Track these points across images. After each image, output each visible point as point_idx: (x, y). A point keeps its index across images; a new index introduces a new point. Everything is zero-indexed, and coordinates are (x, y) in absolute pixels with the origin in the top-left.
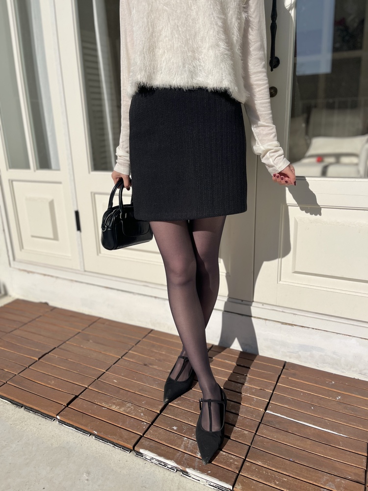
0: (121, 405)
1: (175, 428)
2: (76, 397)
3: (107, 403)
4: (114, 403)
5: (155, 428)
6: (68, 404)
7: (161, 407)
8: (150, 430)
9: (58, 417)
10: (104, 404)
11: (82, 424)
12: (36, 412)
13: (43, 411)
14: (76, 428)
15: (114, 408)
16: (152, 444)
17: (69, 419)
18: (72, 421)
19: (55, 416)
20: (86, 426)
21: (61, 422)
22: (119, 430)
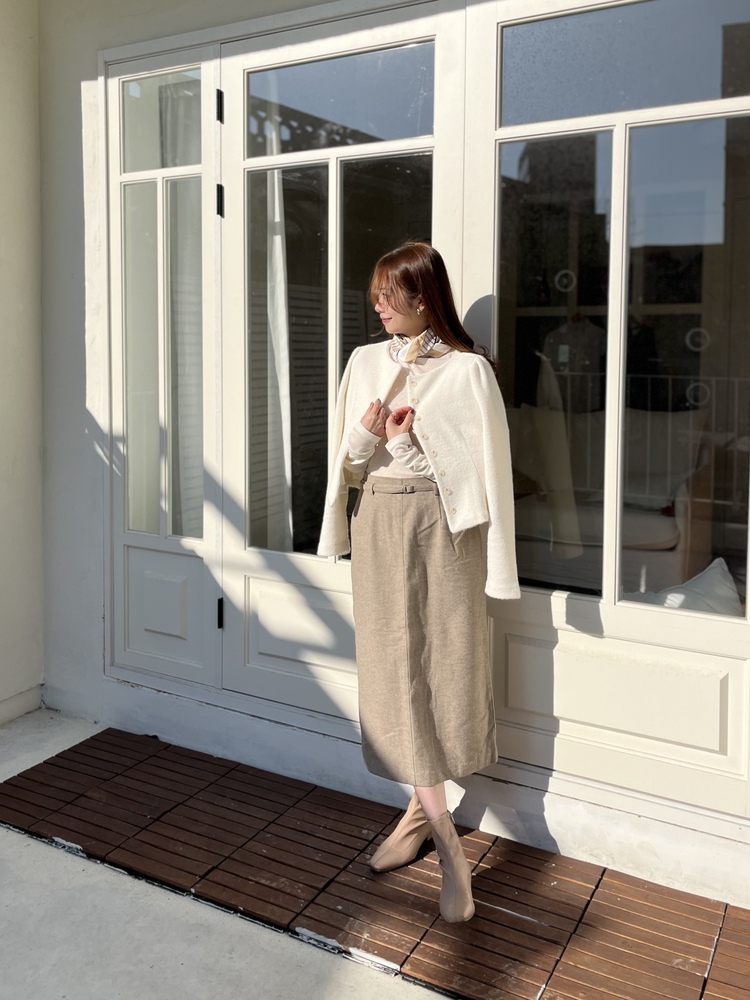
0: (273, 879)
1: (340, 907)
2: (215, 868)
3: (255, 876)
4: (264, 878)
5: (315, 906)
6: (205, 875)
7: (323, 883)
8: (309, 909)
9: (193, 890)
10: (250, 878)
12: (162, 884)
15: (263, 881)
16: (312, 922)
19: (187, 888)
21: (195, 895)
22: (270, 907)
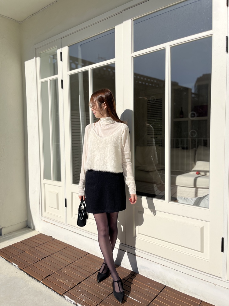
0: (64, 280)
1: (80, 291)
2: (50, 275)
3: (59, 279)
5: (73, 290)
6: (46, 277)
7: (78, 283)
8: (71, 290)
9: (41, 281)
10: (58, 279)
11: (48, 285)
12: (35, 278)
13: (37, 278)
14: (46, 286)
15: (61, 281)
16: (69, 294)
17: (45, 282)
18: (45, 283)
19: (40, 281)
20: (50, 285)
21: (42, 283)
22: (60, 288)
